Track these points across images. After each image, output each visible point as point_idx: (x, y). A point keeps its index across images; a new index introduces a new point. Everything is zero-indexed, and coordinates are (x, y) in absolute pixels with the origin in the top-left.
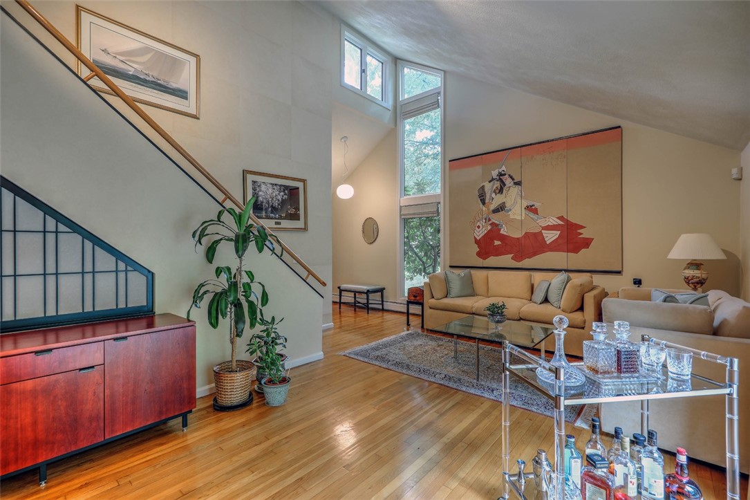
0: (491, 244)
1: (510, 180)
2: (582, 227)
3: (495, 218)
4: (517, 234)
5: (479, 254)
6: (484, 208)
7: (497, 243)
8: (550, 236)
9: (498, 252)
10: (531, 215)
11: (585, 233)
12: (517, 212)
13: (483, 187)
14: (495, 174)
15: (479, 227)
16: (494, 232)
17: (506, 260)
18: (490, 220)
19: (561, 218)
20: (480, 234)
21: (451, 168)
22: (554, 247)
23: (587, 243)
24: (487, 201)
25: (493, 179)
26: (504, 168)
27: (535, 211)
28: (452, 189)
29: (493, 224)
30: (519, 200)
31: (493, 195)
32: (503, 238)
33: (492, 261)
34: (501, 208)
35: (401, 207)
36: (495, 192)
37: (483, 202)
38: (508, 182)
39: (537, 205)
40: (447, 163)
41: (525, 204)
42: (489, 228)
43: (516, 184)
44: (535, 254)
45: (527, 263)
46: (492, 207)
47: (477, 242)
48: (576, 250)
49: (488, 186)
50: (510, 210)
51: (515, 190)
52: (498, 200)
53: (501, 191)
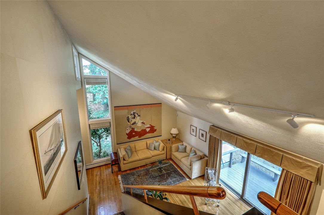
0: (132, 134)
1: (137, 115)
2: (155, 127)
3: (133, 126)
4: (139, 130)
5: (128, 138)
6: (129, 124)
7: (134, 134)
8: (148, 130)
9: (134, 136)
10: (143, 125)
11: (155, 128)
12: (139, 124)
13: (128, 117)
14: (132, 113)
15: (127, 130)
17: (137, 138)
18: (131, 127)
19: (150, 125)
20: (128, 132)
21: (115, 110)
22: (149, 132)
23: (155, 130)
24: (130, 121)
25: (132, 114)
26: (135, 111)
27: (144, 124)
28: (117, 118)
29: (132, 128)
30: (140, 121)
31: (132, 119)
32: (135, 132)
33: (132, 139)
34: (135, 123)
35: (89, 125)
36: (132, 118)
37: (129, 121)
38: (136, 115)
39: (145, 122)
40: (113, 108)
41: (141, 121)
42: (131, 129)
43: (139, 116)
44: (144, 135)
45: (142, 138)
46: (132, 123)
47: (127, 134)
48: (153, 132)
49: (130, 117)
50: (137, 124)
51: (138, 118)
52: (133, 121)
53: (134, 118)
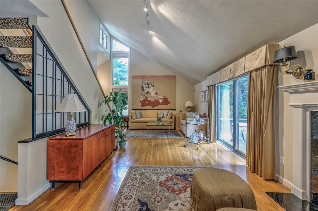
0: (145, 103)
1: (151, 85)
2: (168, 99)
3: (147, 95)
4: (153, 100)
5: (141, 106)
6: (143, 92)
7: (147, 102)
8: (161, 101)
10: (156, 95)
11: (169, 100)
12: (153, 94)
13: (143, 86)
14: (146, 82)
15: (141, 97)
16: (146, 99)
18: (145, 96)
19: (163, 96)
20: (142, 99)
21: (132, 79)
22: (162, 104)
23: (169, 103)
24: (144, 90)
25: (146, 84)
26: (149, 81)
27: (157, 94)
28: (133, 86)
29: (146, 97)
30: (153, 91)
31: (146, 88)
32: (149, 101)
33: (145, 107)
34: (148, 93)
35: (112, 89)
36: (146, 87)
37: (143, 90)
38: (150, 85)
39: (158, 92)
40: (131, 77)
41: (155, 92)
42: (145, 98)
43: (152, 86)
44: (157, 105)
45: (155, 108)
46: (146, 92)
47: (141, 102)
48: (167, 105)
49: (144, 86)
50: (151, 93)
51: (152, 88)
52: (147, 90)
53: (148, 88)
